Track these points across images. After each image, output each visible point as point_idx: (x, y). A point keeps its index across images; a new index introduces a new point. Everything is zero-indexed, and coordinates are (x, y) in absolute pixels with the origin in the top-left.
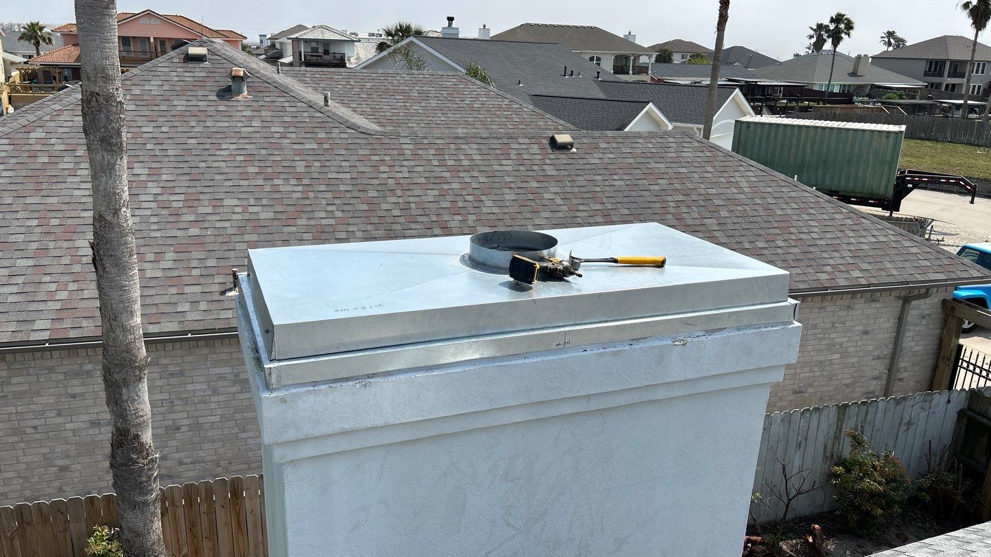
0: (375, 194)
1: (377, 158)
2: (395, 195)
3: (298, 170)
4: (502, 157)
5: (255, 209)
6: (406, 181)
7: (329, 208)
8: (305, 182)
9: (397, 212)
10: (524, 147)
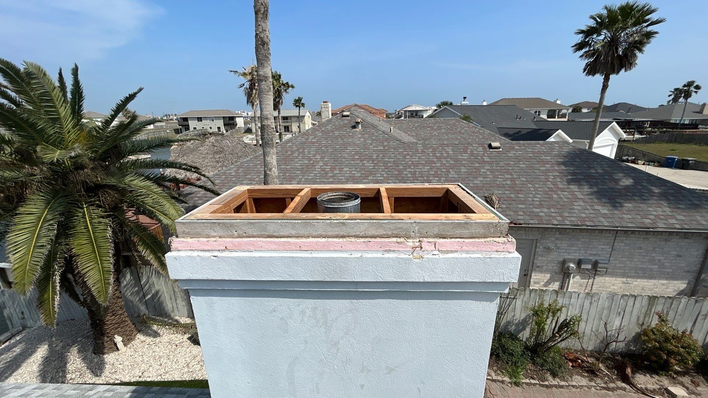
0: (402, 167)
1: (406, 153)
2: (410, 168)
3: (374, 157)
4: (464, 152)
5: (354, 172)
6: (416, 162)
7: (382, 173)
8: (375, 162)
9: (410, 175)
10: (475, 148)
